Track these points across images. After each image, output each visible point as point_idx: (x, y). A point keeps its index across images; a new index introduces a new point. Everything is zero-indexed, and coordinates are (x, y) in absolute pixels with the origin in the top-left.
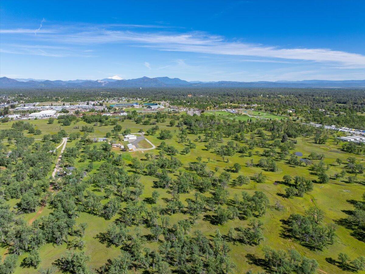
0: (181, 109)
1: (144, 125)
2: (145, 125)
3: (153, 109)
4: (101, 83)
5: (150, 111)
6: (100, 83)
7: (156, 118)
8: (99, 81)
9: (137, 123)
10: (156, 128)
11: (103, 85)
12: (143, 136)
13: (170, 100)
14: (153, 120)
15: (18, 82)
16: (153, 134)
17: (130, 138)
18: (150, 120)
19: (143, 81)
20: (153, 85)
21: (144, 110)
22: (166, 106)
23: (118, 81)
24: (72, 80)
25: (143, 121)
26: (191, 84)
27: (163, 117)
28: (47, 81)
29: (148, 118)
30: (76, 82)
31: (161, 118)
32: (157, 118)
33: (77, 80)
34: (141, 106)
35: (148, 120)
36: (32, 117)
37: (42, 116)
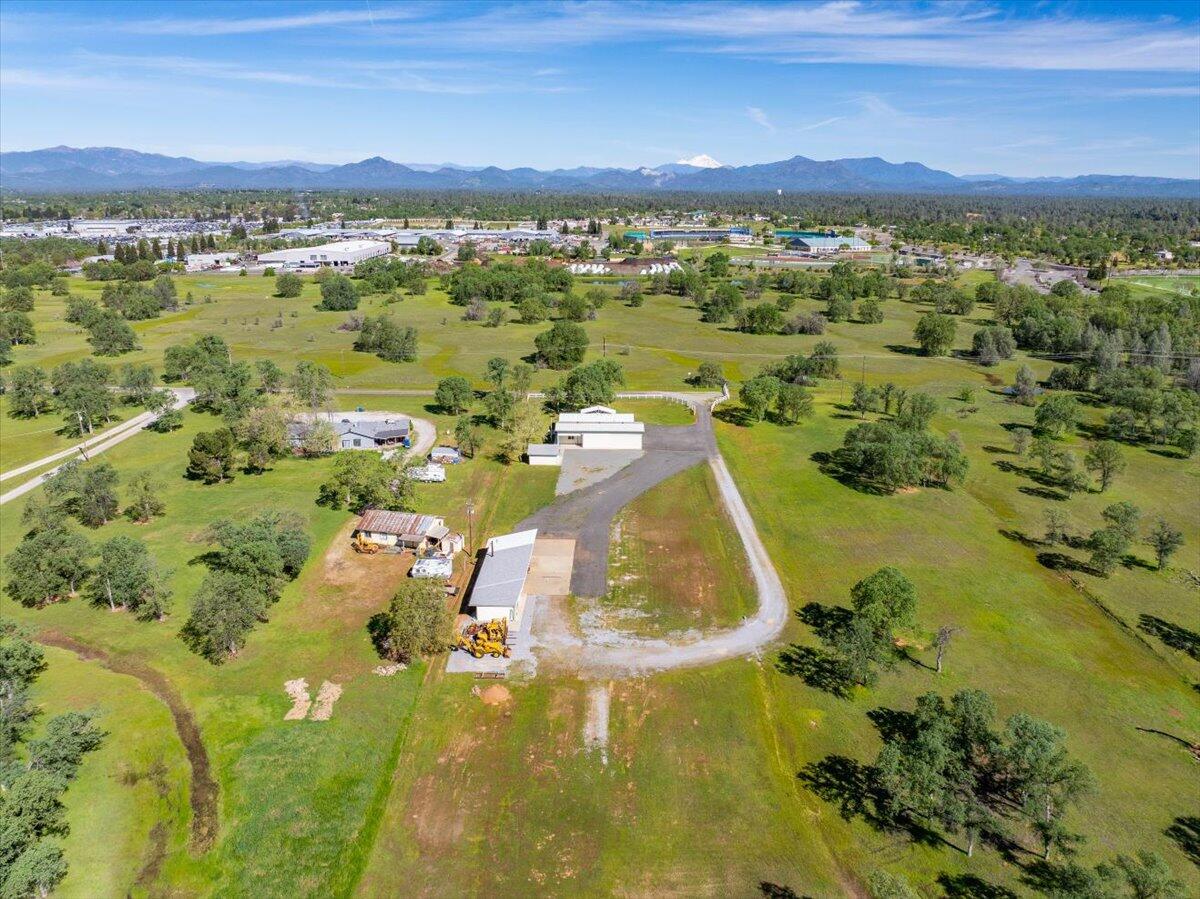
0: (959, 257)
1: (743, 330)
2: (753, 331)
3: (813, 251)
4: (650, 179)
5: (799, 260)
6: (649, 177)
7: (825, 292)
8: (645, 172)
9: (704, 320)
10: (820, 365)
11: (658, 183)
12: (707, 423)
13: (894, 223)
14: (804, 308)
15: (413, 172)
16: (789, 414)
17: (590, 442)
18: (785, 304)
19: (789, 170)
20: (826, 185)
21: (772, 255)
22: (878, 243)
23: (707, 171)
24: (566, 168)
25: (746, 305)
26: (966, 184)
27: (866, 293)
28: (491, 169)
29: (777, 295)
30: (575, 176)
31: (854, 295)
32: (829, 294)
33: (582, 169)
34: (762, 242)
35: (774, 304)
36: (269, 265)
37: (309, 261)
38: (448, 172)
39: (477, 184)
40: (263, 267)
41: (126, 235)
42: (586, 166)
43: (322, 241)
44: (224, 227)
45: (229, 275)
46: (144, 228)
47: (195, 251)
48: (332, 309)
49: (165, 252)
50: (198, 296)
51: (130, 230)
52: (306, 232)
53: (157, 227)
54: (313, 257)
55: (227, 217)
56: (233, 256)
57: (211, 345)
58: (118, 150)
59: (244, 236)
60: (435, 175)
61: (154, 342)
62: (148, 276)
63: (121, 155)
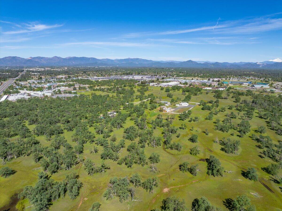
3: (255, 87)
4: (259, 65)
8: (258, 63)
11: (261, 66)
21: (246, 88)
24: (237, 62)
28: (217, 63)
36: (161, 85)
37: (166, 85)
38: (206, 64)
39: (212, 66)
40: (160, 85)
41: (141, 78)
42: (242, 62)
43: (170, 82)
44: (156, 78)
45: (155, 86)
46: (144, 77)
47: (151, 82)
48: (166, 92)
49: (147, 82)
50: (151, 89)
51: (142, 78)
52: (168, 80)
53: (146, 77)
54: (167, 84)
55: (156, 75)
56: (156, 84)
57: (152, 95)
58: (139, 59)
59: (158, 80)
60: (203, 64)
61: (146, 94)
62: (145, 86)
63: (139, 60)
